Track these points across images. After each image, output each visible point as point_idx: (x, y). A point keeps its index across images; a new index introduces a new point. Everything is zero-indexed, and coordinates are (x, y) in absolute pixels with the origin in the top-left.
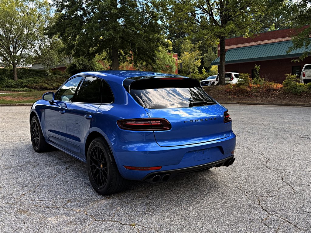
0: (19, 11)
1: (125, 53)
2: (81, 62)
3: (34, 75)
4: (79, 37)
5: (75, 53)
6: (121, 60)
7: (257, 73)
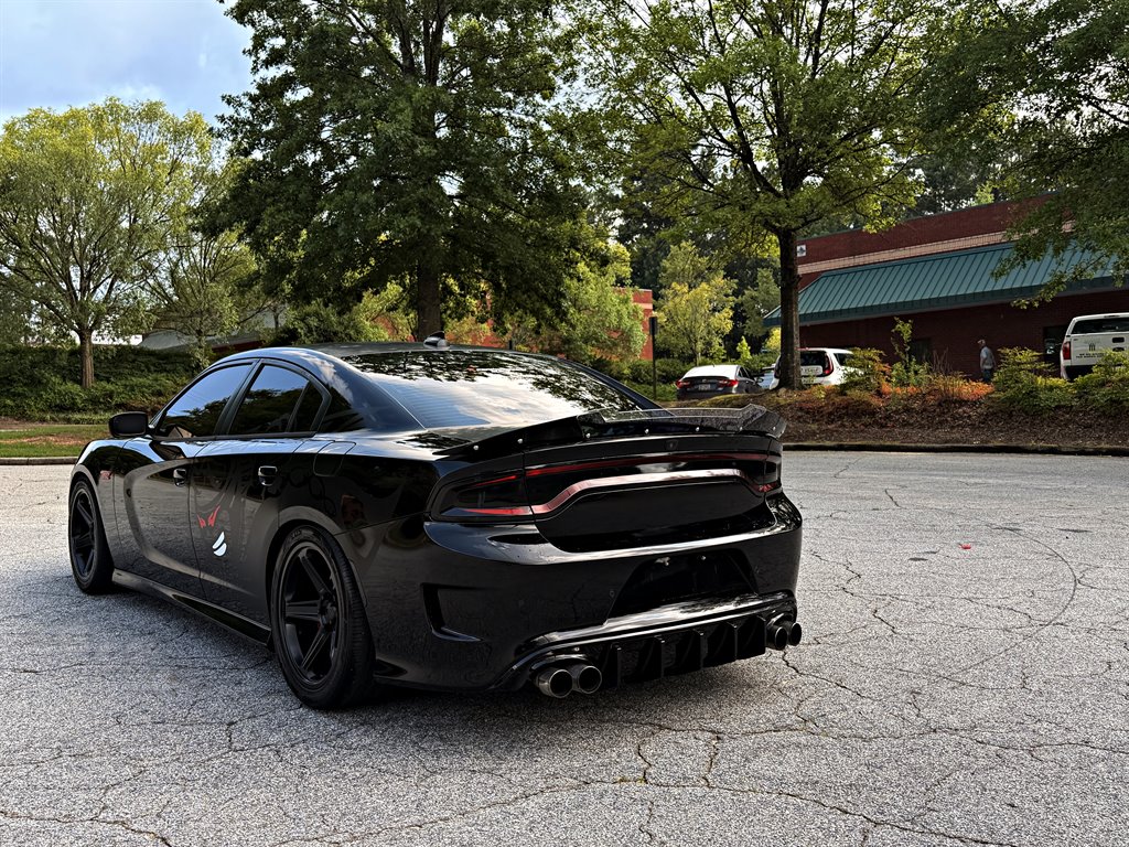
0: (104, 151)
1: (462, 288)
2: (313, 322)
3: (152, 368)
4: (308, 237)
5: (296, 289)
6: (449, 312)
7: (902, 349)
